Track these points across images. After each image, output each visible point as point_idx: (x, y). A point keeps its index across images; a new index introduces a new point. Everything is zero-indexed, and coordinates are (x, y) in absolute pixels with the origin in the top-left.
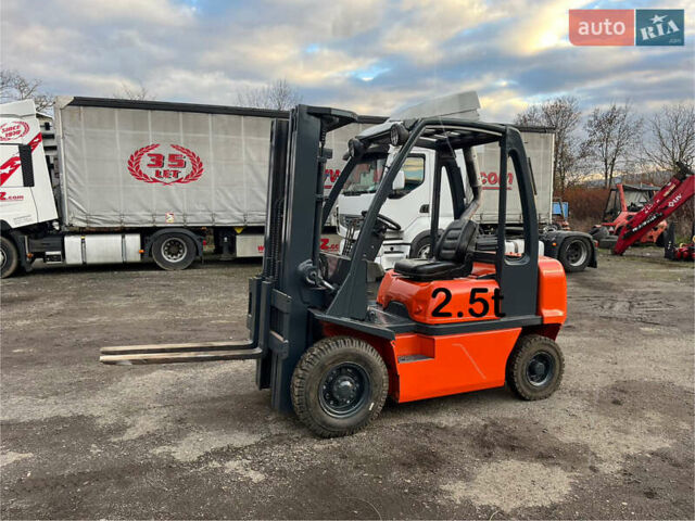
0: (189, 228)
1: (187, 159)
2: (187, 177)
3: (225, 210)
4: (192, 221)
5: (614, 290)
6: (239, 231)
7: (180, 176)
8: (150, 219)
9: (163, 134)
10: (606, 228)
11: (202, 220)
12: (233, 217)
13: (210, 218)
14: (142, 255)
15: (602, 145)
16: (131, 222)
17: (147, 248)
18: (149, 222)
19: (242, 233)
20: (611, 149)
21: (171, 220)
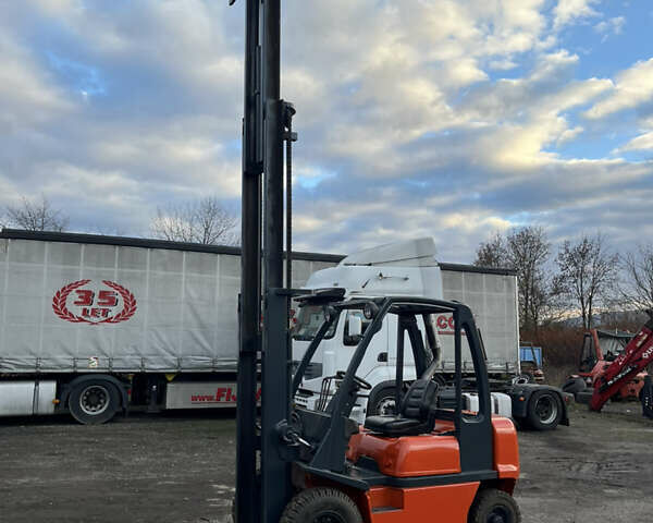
0: (114, 374)
1: (120, 297)
2: (118, 316)
3: (157, 354)
4: (118, 366)
5: (585, 452)
6: (170, 379)
7: (110, 315)
8: (71, 363)
9: (95, 269)
10: (582, 380)
11: (130, 365)
12: (166, 361)
13: (140, 363)
14: (57, 405)
15: (576, 281)
16: (48, 366)
17: (64, 397)
18: (70, 367)
19: (174, 381)
20: (586, 286)
21: (94, 365)
